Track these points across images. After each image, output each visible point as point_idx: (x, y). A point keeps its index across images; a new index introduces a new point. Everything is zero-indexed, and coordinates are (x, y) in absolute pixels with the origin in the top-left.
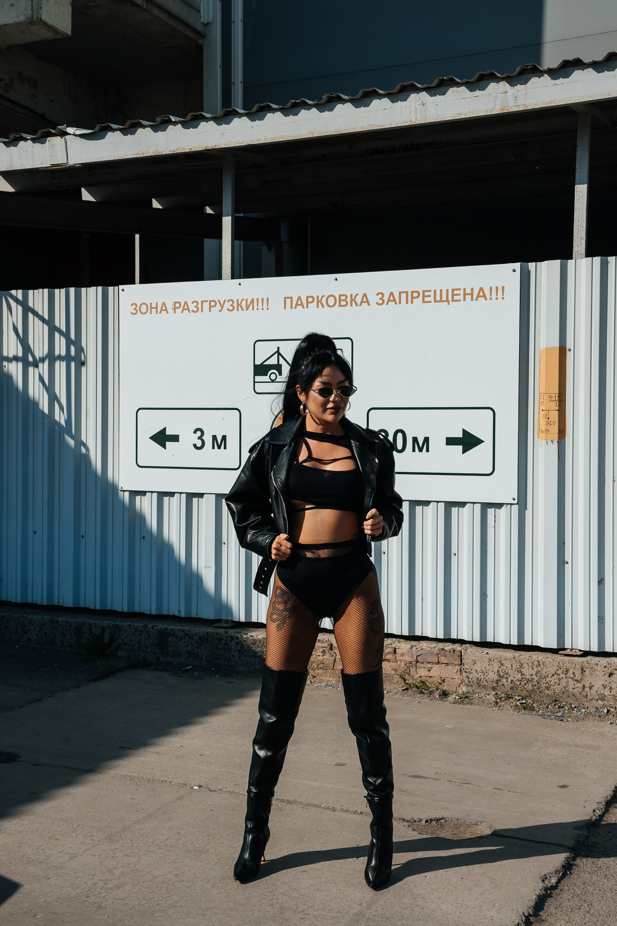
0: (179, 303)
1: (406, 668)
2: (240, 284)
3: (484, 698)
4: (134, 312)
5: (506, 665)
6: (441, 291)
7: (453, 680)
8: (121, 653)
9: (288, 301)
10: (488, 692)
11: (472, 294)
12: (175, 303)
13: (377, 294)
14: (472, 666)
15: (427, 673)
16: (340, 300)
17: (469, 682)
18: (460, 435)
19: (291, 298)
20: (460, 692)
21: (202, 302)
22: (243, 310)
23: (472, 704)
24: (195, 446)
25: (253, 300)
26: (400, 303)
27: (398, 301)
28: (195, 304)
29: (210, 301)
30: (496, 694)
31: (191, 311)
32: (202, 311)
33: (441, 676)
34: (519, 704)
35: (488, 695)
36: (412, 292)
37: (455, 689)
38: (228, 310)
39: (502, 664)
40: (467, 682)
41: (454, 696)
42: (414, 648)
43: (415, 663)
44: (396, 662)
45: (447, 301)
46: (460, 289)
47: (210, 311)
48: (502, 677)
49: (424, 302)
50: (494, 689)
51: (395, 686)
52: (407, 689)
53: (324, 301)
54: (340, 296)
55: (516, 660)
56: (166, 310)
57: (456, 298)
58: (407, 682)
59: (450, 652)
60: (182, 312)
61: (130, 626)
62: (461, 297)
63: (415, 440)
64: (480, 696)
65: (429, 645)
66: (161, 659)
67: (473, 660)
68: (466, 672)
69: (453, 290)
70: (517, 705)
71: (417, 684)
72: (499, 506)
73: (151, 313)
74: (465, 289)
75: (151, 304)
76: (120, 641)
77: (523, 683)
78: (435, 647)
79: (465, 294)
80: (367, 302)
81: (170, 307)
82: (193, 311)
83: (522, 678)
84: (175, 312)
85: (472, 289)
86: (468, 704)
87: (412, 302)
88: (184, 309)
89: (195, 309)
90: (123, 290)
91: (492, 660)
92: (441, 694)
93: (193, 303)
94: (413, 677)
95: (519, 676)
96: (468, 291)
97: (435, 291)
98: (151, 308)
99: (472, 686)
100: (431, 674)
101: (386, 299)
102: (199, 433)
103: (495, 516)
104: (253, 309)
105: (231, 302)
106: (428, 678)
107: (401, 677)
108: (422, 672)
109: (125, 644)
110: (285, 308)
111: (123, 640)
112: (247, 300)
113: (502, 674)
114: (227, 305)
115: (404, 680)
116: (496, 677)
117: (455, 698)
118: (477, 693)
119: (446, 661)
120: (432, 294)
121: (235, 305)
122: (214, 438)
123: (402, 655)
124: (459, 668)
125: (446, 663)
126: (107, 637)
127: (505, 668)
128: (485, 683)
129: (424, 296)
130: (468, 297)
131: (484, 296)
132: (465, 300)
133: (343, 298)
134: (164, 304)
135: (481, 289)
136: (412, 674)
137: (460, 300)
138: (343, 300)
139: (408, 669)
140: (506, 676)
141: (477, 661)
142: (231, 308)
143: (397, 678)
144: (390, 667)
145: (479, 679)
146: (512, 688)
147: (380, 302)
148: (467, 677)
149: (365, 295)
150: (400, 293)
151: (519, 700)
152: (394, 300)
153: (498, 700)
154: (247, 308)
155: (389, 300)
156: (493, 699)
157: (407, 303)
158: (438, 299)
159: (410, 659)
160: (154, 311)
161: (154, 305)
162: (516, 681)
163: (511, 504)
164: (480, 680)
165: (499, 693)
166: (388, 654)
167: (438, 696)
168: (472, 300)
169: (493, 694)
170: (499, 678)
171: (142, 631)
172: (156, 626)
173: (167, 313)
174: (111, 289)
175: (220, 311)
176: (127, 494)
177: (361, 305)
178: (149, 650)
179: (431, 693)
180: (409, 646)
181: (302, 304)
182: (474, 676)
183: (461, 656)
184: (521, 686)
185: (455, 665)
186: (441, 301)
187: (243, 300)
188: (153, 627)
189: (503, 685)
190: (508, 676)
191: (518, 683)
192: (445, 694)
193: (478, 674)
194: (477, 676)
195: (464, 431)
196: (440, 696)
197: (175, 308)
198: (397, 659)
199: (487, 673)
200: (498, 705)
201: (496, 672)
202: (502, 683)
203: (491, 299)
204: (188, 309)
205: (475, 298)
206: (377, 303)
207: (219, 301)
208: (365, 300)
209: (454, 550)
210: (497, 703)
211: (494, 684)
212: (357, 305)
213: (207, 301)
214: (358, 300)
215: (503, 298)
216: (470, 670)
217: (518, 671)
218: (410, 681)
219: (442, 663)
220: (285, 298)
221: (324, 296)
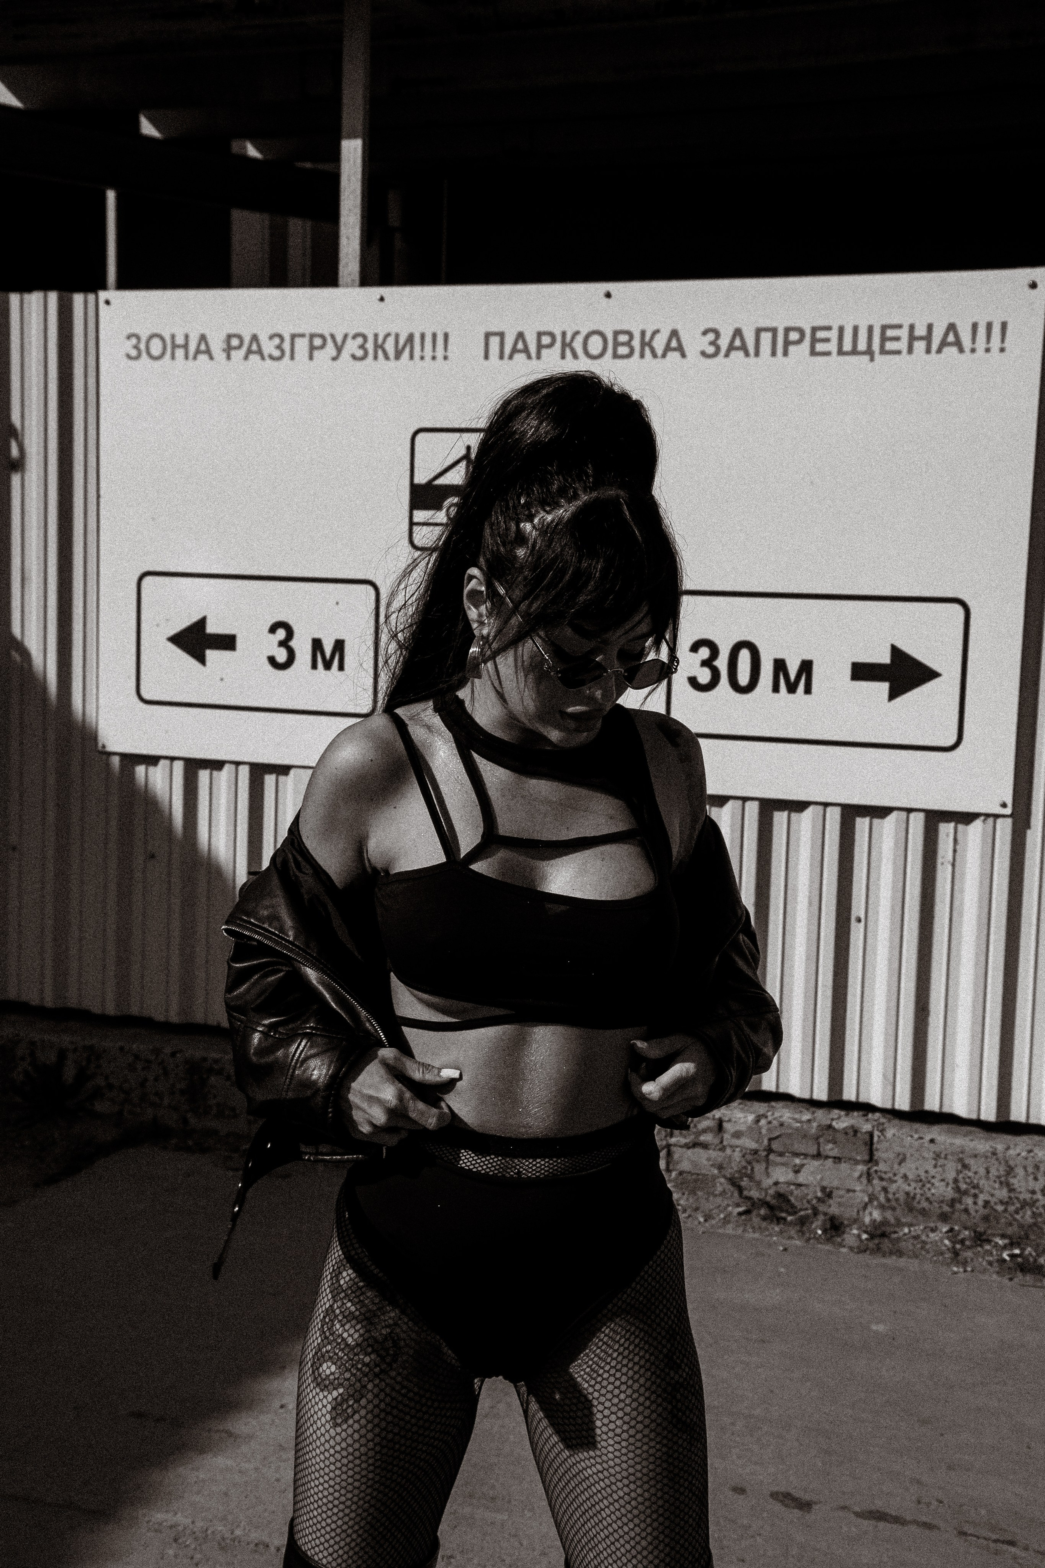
0: (240, 337)
1: (744, 1163)
2: (382, 299)
3: (924, 1238)
4: (134, 353)
5: (974, 1168)
6: (856, 329)
7: (851, 1194)
8: (100, 1107)
9: (495, 341)
10: (932, 1225)
11: (928, 338)
12: (229, 337)
13: (705, 333)
14: (896, 1166)
15: (791, 1176)
16: (616, 344)
17: (888, 1200)
18: (885, 658)
19: (502, 335)
20: (867, 1220)
21: (293, 337)
22: (387, 358)
23: (900, 1253)
24: (272, 660)
25: (410, 338)
26: (757, 354)
27: (752, 351)
28: (277, 341)
29: (312, 336)
30: (951, 1230)
31: (267, 358)
32: (292, 357)
33: (824, 1184)
34: (1007, 1258)
35: (933, 1230)
36: (787, 330)
37: (855, 1214)
38: (354, 357)
39: (965, 1166)
40: (882, 1198)
41: (855, 1232)
42: (763, 1122)
43: (765, 1153)
44: (723, 1149)
45: (869, 352)
46: (900, 327)
47: (311, 358)
48: (966, 1193)
49: (813, 353)
50: (944, 1217)
51: (719, 1200)
52: (747, 1212)
53: (578, 345)
54: (616, 333)
55: (997, 1159)
56: (208, 352)
57: (889, 346)
58: (745, 1193)
59: (846, 1133)
60: (246, 358)
61: (121, 1049)
62: (903, 345)
63: (780, 666)
64: (913, 1234)
65: (797, 1116)
66: (193, 1121)
67: (899, 1154)
68: (881, 1179)
69: (884, 328)
70: (1005, 1261)
71: (768, 1199)
72: (967, 818)
73: (173, 357)
74: (912, 327)
75: (173, 337)
76: (100, 1081)
77: (1011, 1208)
78: (809, 1121)
79: (912, 338)
80: (680, 349)
81: (217, 345)
82: (271, 357)
83: (1010, 1198)
84: (229, 357)
85: (930, 327)
86: (891, 1253)
87: (786, 353)
88: (249, 351)
89: (277, 353)
90: (107, 302)
91: (943, 1156)
92: (828, 1226)
93: (271, 337)
94: (759, 1183)
95: (1003, 1193)
96: (921, 331)
97: (841, 330)
98: (174, 346)
99: (894, 1209)
100: (801, 1178)
101: (724, 343)
102: (281, 634)
103: (955, 840)
104: (412, 357)
105: (360, 340)
106: (792, 1187)
107: (732, 1181)
108: (781, 1175)
109: (110, 1087)
110: (486, 357)
111: (107, 1078)
112: (397, 336)
113: (963, 1186)
114: (352, 346)
115: (740, 1189)
116: (950, 1193)
117: (859, 1236)
118: (904, 1225)
119: (835, 1153)
120: (834, 335)
121: (370, 346)
122: (317, 644)
123: (737, 1135)
124: (865, 1168)
125: (835, 1158)
126: (69, 1073)
127: (970, 1174)
128: (925, 1204)
129: (814, 341)
130: (919, 346)
131: (958, 343)
132: (910, 350)
133: (623, 338)
134: (203, 338)
135: (952, 327)
136: (757, 1177)
137: (898, 352)
138: (623, 344)
139: (749, 1168)
140: (973, 1191)
141: (908, 1156)
142: (360, 353)
143: (721, 1184)
144: (709, 1159)
145: (912, 1194)
146: (986, 1218)
147: (711, 350)
148: (885, 1190)
149: (674, 333)
150: (759, 331)
151: (1005, 1247)
152: (744, 348)
153: (958, 1246)
154: (398, 355)
155: (731, 348)
156: (947, 1242)
157: (774, 354)
158: (847, 346)
159: (754, 1145)
160: (180, 353)
161: (180, 340)
162: (996, 1204)
163: (996, 816)
164: (914, 1198)
165: (956, 1228)
166: (704, 1131)
167: (820, 1232)
168: (928, 351)
169: (944, 1230)
170: (957, 1195)
171: (148, 1061)
172: (181, 1051)
173: (211, 358)
174: (78, 299)
175: (334, 359)
176: (116, 760)
177: (664, 356)
178: (166, 1102)
179: (803, 1222)
180: (751, 1118)
181: (526, 350)
182: (899, 1187)
183: (872, 1143)
184: (1007, 1215)
185: (857, 1162)
186: (854, 352)
187: (388, 335)
188: (173, 1054)
189: (966, 1210)
190: (977, 1191)
191: (1000, 1208)
192: (835, 1227)
193: (909, 1185)
194: (907, 1188)
195: (895, 651)
196: (825, 1231)
197: (228, 350)
198: (725, 1143)
199: (929, 1182)
200: (959, 1258)
201: (951, 1182)
202: (963, 1207)
203: (973, 350)
204: (260, 352)
205: (935, 346)
206: (703, 354)
207: (333, 336)
208: (674, 344)
209: (858, 908)
210: (956, 1254)
211: (946, 1209)
212: (655, 355)
213: (302, 335)
214: (659, 344)
215: (1002, 350)
216: (891, 1175)
217: (1001, 1183)
218: (755, 1194)
219: (827, 1157)
220: (488, 336)
221: (577, 333)
